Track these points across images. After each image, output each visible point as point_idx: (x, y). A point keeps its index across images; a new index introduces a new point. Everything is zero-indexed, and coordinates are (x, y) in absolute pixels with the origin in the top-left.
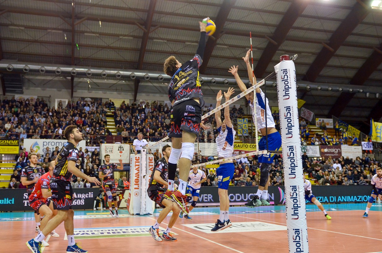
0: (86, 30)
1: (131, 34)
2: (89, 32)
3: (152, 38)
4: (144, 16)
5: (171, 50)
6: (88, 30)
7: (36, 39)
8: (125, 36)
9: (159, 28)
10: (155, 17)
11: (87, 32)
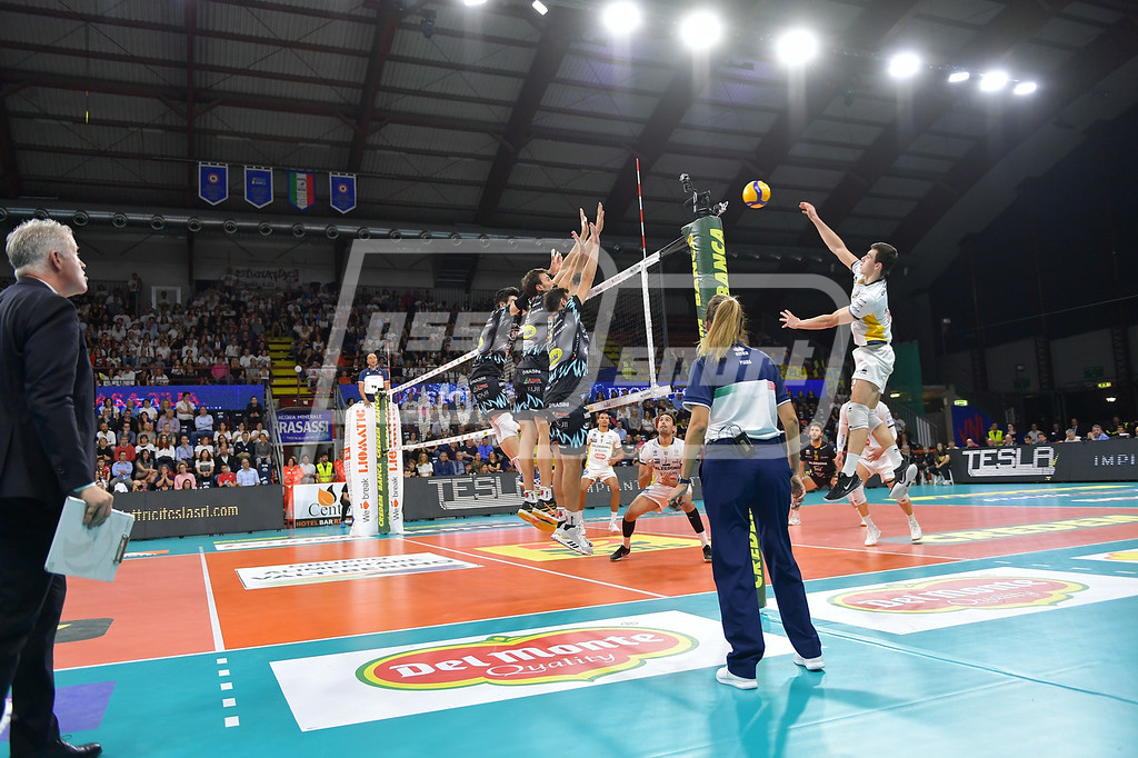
0: (220, 128)
1: (325, 138)
2: (228, 133)
3: (375, 148)
4: (353, 96)
5: (416, 174)
6: (225, 128)
7: (102, 149)
8: (313, 141)
9: (390, 125)
10: (381, 100)
11: (222, 132)
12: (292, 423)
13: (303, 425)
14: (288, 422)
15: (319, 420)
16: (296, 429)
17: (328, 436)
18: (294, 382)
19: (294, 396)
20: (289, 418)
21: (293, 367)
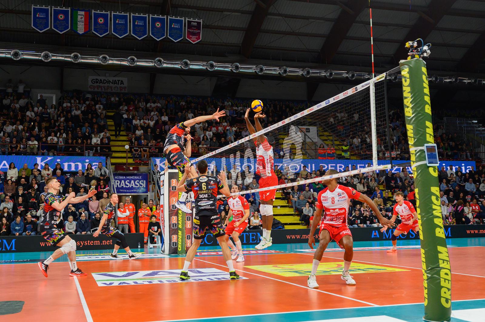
14: (121, 180)
15: (140, 180)
16: (126, 185)
17: (145, 190)
18: (124, 155)
19: (124, 164)
20: (121, 178)
21: (124, 146)
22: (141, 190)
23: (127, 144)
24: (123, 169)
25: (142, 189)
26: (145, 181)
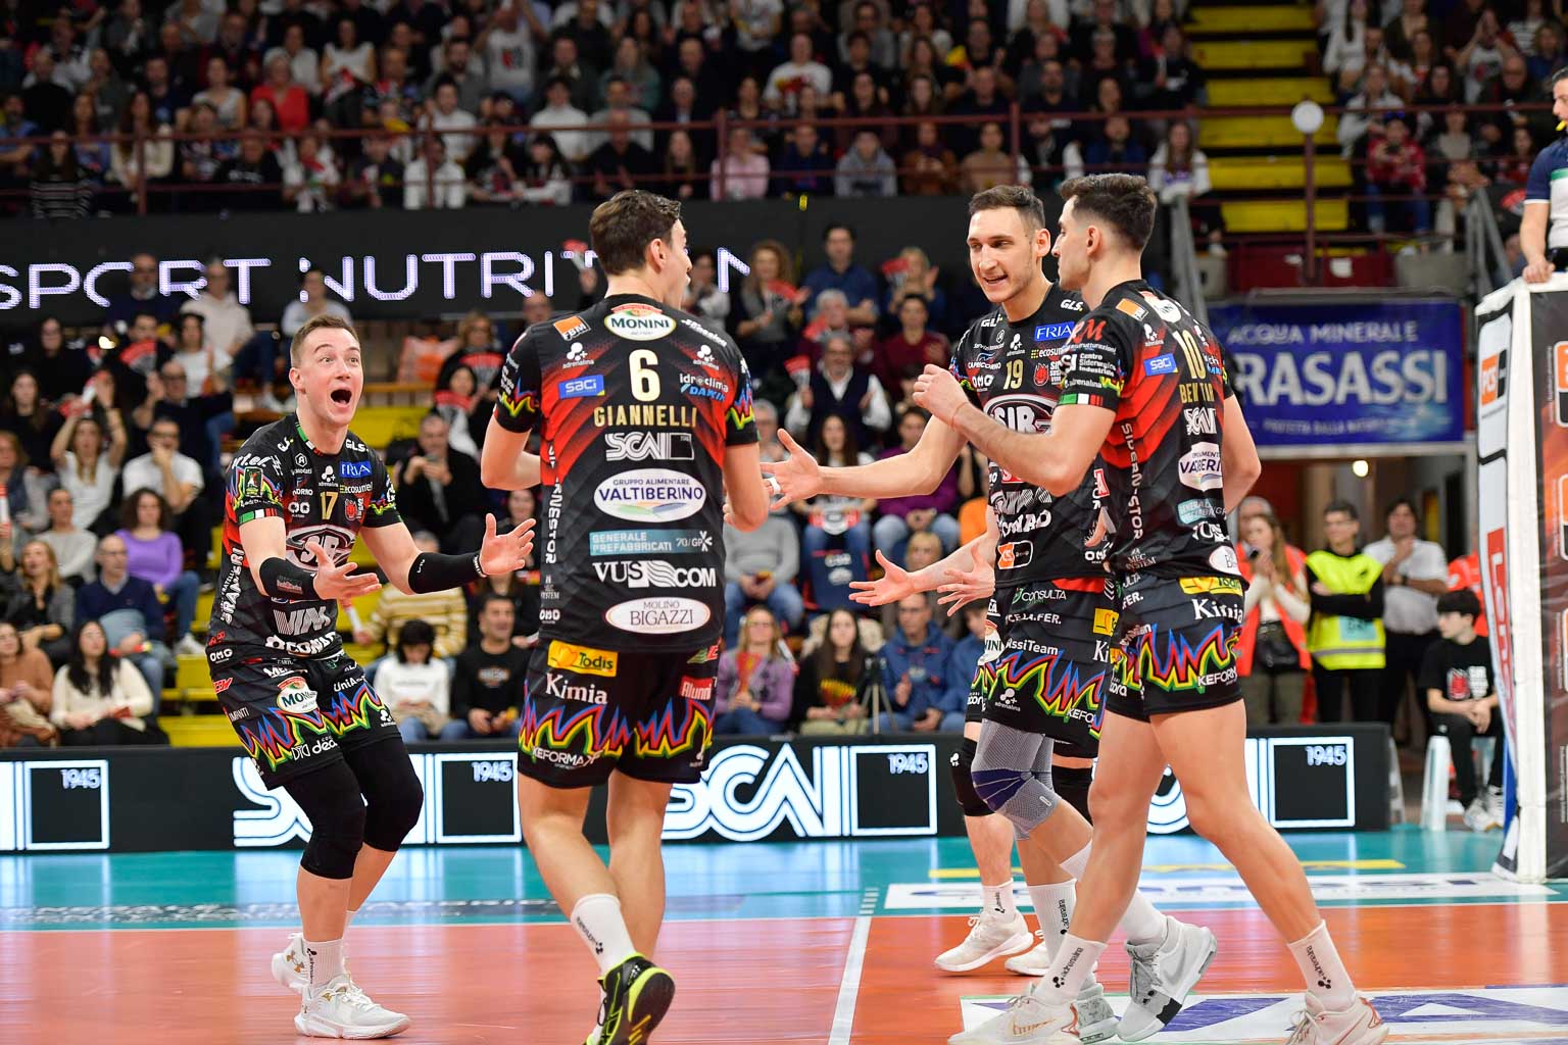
12: (1285, 362)
13: (1334, 370)
14: (1269, 354)
15: (1401, 348)
16: (1307, 386)
17: (1442, 421)
18: (1288, 173)
19: (1290, 240)
20: (1272, 335)
21: (1287, 110)
22: (1412, 423)
23: (1306, 98)
24: (1288, 277)
25: (1424, 416)
26: (1440, 358)
